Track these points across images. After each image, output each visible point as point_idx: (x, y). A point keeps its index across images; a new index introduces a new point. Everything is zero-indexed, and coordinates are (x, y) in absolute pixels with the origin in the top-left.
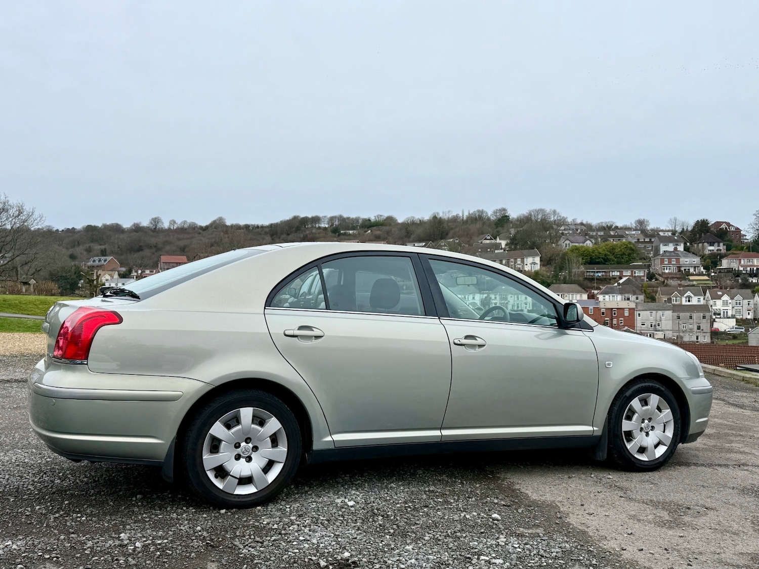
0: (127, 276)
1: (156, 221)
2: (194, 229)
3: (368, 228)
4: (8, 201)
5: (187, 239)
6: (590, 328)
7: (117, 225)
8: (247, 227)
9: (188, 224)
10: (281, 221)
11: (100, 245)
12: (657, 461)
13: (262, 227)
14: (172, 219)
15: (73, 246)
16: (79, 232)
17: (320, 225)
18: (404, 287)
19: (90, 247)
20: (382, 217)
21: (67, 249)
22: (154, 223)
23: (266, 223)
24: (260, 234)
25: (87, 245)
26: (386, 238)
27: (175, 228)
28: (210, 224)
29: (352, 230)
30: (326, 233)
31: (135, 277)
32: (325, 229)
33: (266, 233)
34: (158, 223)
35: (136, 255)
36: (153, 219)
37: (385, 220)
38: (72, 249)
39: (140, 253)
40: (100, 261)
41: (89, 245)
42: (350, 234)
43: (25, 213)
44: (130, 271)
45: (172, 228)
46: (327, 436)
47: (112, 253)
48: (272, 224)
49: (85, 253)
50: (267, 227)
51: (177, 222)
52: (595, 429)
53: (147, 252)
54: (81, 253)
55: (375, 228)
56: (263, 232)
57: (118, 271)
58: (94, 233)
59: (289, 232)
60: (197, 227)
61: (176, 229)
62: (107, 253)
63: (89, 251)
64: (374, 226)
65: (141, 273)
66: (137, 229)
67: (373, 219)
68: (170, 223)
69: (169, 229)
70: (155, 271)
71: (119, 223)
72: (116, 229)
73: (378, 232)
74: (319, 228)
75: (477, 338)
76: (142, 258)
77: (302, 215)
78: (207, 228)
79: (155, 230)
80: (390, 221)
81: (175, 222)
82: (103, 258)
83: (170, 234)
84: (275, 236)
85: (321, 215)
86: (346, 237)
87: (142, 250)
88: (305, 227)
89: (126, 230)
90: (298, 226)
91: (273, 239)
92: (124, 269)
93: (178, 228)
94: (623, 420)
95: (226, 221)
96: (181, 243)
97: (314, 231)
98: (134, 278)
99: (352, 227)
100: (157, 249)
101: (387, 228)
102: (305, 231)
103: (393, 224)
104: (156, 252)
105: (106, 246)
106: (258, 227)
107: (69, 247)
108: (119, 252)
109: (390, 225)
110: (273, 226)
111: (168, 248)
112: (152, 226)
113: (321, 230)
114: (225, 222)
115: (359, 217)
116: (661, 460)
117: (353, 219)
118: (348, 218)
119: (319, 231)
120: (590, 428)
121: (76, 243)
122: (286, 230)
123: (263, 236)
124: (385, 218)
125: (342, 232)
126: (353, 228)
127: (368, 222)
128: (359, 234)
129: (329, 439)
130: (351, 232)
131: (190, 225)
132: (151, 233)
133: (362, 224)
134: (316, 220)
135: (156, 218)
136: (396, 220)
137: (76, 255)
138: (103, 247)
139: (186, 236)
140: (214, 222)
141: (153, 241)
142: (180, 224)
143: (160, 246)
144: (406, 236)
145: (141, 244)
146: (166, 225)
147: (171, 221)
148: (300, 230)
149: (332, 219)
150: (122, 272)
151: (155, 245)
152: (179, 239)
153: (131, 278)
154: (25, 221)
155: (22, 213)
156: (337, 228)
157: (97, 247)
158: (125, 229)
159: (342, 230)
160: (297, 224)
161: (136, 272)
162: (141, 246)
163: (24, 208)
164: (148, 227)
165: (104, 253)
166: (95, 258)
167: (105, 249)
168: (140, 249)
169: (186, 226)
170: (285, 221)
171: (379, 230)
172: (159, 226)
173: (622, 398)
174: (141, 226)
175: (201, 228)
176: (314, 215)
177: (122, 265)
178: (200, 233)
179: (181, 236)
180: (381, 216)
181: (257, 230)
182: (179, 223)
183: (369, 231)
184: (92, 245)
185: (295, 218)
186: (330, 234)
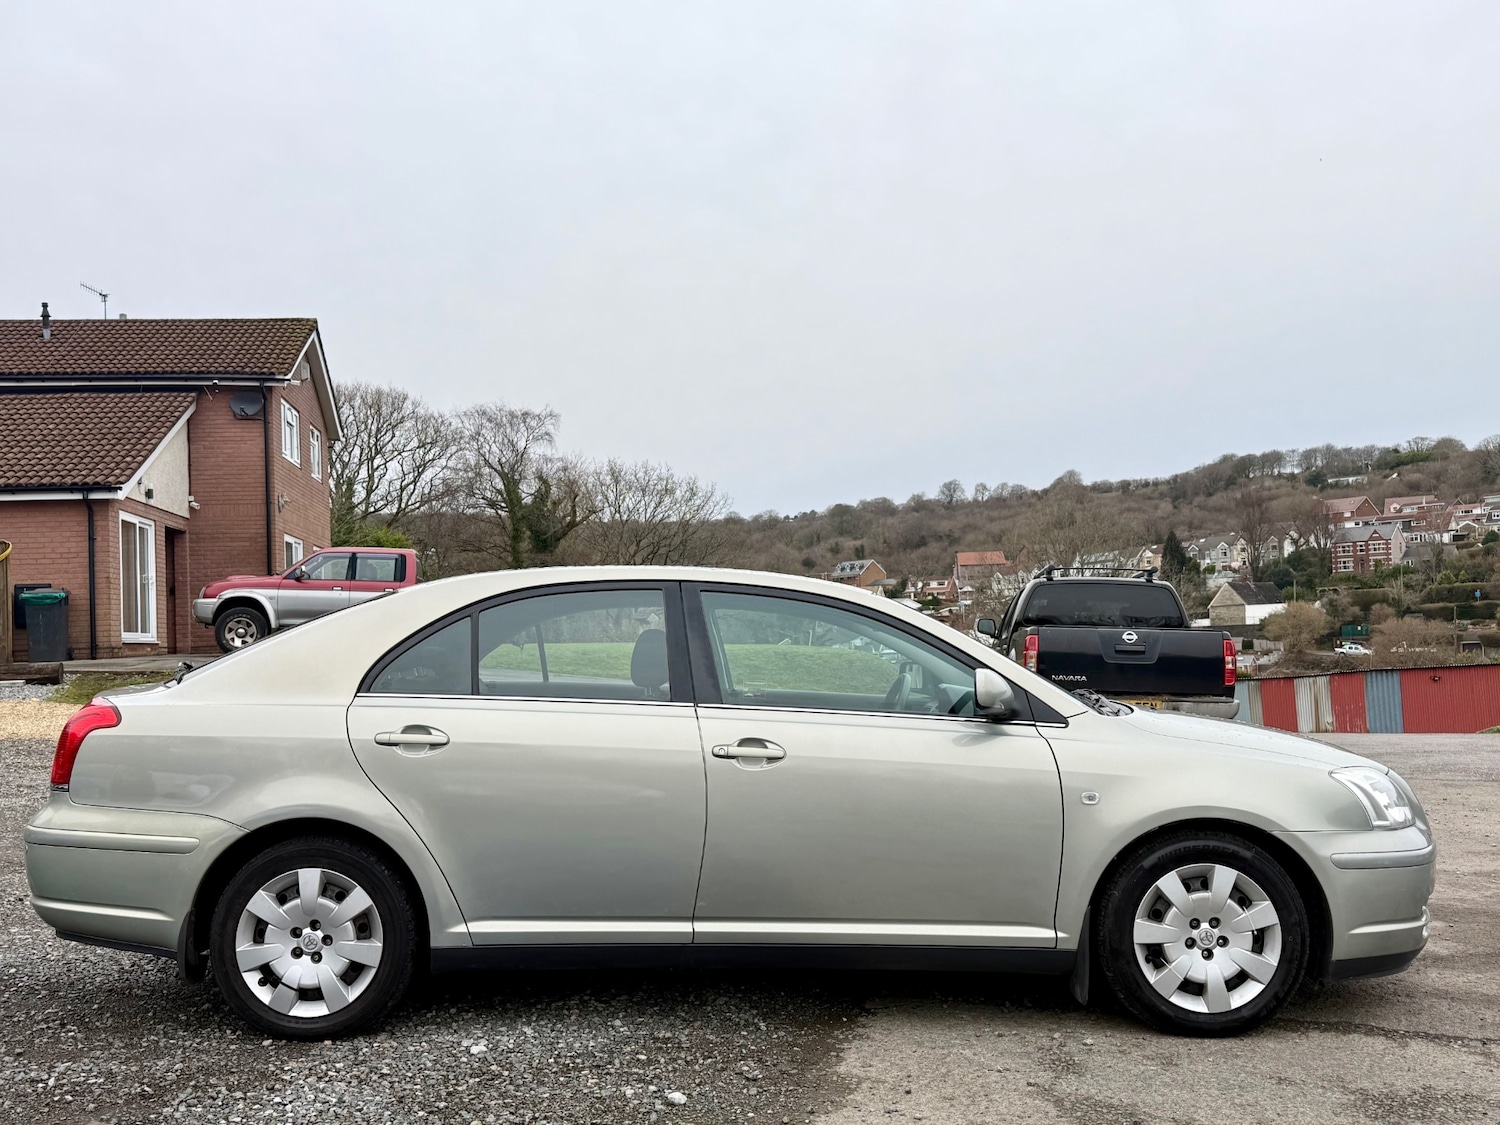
0: (898, 595)
1: (951, 488)
2: (1021, 498)
3: (1392, 468)
4: (672, 476)
5: (1006, 518)
6: (1059, 719)
7: (885, 500)
8: (1125, 486)
9: (1010, 489)
10: (1196, 468)
11: (855, 539)
12: (1235, 1017)
13: (1156, 484)
14: (979, 483)
15: (810, 544)
16: (821, 517)
17: (1282, 471)
18: (1478, 594)
19: (837, 544)
20: (1426, 442)
21: (800, 549)
22: (947, 492)
23: (1165, 474)
24: (1150, 498)
25: (832, 542)
26: (1436, 488)
27: (985, 498)
28: (1052, 486)
29: (1354, 475)
30: (1293, 487)
31: (912, 595)
32: (1292, 476)
33: (1162, 496)
34: (954, 491)
35: (915, 555)
36: (945, 485)
37: (1435, 447)
38: (809, 550)
39: (922, 550)
40: (852, 568)
41: (836, 540)
42: (1348, 484)
43: (700, 494)
44: (904, 584)
45: (980, 498)
46: (458, 923)
47: (874, 553)
48: (1177, 476)
49: (829, 555)
50: (1168, 482)
51: (988, 487)
52: (1060, 935)
53: (934, 548)
54: (822, 556)
55: (1409, 467)
56: (1156, 494)
57: (884, 586)
58: (844, 518)
59: (1211, 490)
60: (1026, 493)
61: (987, 501)
62: (866, 553)
63: (835, 550)
64: (1407, 464)
65: (922, 588)
66: (919, 505)
67: (1404, 447)
68: (977, 490)
69: (975, 500)
70: (946, 582)
71: (888, 497)
72: (883, 508)
73: (1416, 477)
74: (1280, 475)
75: (767, 744)
76: (925, 558)
77: (1241, 453)
78: (1045, 492)
79: (950, 505)
80: (1446, 450)
81: (985, 488)
82: (858, 563)
83: (976, 510)
84: (1181, 500)
85: (1283, 449)
86: (1338, 492)
87: (925, 544)
88: (1248, 476)
89: (900, 508)
90: (1230, 477)
91: (1175, 507)
92: (893, 582)
93: (991, 499)
94: (1138, 921)
95: (1082, 477)
96: (995, 527)
97: (1268, 483)
98: (910, 597)
99: (1353, 469)
100: (952, 540)
101: (1437, 465)
102: (1246, 486)
103: (1453, 455)
104: (950, 545)
105: (865, 539)
106: (1146, 484)
107: (802, 546)
108: (886, 550)
109: (1445, 457)
110: (1179, 480)
111: (970, 537)
112: (944, 497)
113: (1283, 481)
114: (1080, 480)
115: (1373, 446)
116: (1245, 1013)
117: (1358, 450)
118: (1347, 450)
119: (1277, 482)
120: (1049, 933)
121: (815, 539)
122: (1206, 486)
123: (1156, 501)
124: (1433, 443)
125: (1330, 481)
126: (1357, 472)
127: (1393, 455)
128: (1370, 483)
129: (461, 928)
130: (1351, 479)
131: (1012, 491)
132: (943, 511)
133: (1378, 460)
134: (1275, 458)
135: (951, 483)
136: (1463, 446)
137: (814, 559)
138: (858, 543)
139: (1006, 512)
140: (1059, 481)
141: (944, 526)
142: (995, 491)
143: (956, 535)
144: (1484, 480)
145: (924, 533)
146: (969, 494)
147: (978, 485)
148: (1235, 484)
149: (1309, 455)
150: (891, 587)
151: (947, 533)
152: (992, 520)
153: (905, 597)
154: (700, 508)
155: (695, 495)
156: (1318, 473)
157: (850, 544)
158: (897, 507)
159: (1332, 477)
160: (1229, 472)
161: (914, 585)
162: (923, 537)
163: (699, 484)
164: (938, 501)
165: (860, 554)
166: (844, 563)
167: (862, 547)
168: (922, 542)
169: (1005, 493)
170: (1204, 468)
171: (1418, 471)
172: (958, 496)
173: (1133, 872)
174: (925, 499)
175: (1035, 493)
176: (1268, 450)
177: (891, 573)
178: (1030, 505)
179: (995, 514)
180: (1422, 439)
181: (1144, 490)
182: (992, 489)
183: (1395, 476)
184: (841, 539)
185: (1226, 459)
186: (1304, 486)
